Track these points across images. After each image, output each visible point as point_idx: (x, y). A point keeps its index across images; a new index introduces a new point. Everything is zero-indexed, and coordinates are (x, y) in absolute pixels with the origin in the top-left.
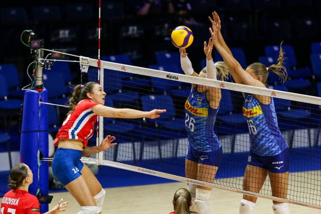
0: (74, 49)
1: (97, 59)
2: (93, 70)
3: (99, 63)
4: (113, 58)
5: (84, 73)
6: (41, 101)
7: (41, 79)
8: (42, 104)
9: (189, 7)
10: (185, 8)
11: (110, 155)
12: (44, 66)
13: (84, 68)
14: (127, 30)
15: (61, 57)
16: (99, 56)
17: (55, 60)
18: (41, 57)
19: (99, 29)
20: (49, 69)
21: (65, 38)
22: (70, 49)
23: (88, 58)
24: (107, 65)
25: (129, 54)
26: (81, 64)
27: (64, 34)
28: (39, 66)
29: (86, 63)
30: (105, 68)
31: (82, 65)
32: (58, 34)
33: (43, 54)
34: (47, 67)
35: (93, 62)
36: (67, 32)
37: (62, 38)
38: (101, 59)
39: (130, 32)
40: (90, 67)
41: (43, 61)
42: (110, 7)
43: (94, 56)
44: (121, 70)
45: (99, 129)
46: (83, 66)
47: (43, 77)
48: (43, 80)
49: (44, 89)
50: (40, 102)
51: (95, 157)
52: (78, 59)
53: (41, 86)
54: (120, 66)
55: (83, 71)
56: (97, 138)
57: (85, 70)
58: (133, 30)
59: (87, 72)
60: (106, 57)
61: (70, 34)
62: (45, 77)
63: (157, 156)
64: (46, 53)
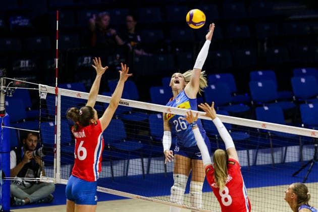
0: (34, 78)
1: (55, 86)
2: (52, 97)
3: (56, 91)
4: (69, 86)
5: (43, 100)
6: (3, 125)
7: (3, 105)
8: (4, 128)
9: (139, 39)
10: (135, 40)
11: (66, 175)
12: (6, 93)
13: (43, 95)
14: (83, 60)
15: (22, 85)
16: (57, 84)
17: (16, 88)
18: (3, 85)
19: (57, 60)
20: (11, 96)
21: (26, 67)
22: (30, 78)
23: (46, 86)
24: (63, 92)
25: (84, 82)
26: (40, 91)
27: (24, 63)
28: (2, 93)
29: (44, 90)
30: (62, 95)
31: (41, 92)
32: (19, 64)
33: (5, 83)
34: (9, 94)
35: (51, 90)
36: (27, 62)
37: (23, 68)
38: (58, 86)
39: (85, 62)
40: (48, 94)
41: (5, 89)
42: (67, 39)
43: (51, 84)
44: (76, 97)
45: (56, 151)
46: (42, 93)
47: (5, 104)
48: (5, 106)
49: (6, 115)
50: (2, 126)
51: (52, 177)
52: (37, 87)
53: (4, 111)
54: (75, 93)
55: (42, 97)
56: (55, 159)
57: (43, 96)
58: (88, 60)
59: (45, 98)
60: (62, 85)
61: (29, 63)
62: (7, 103)
63: (110, 175)
64: (8, 81)
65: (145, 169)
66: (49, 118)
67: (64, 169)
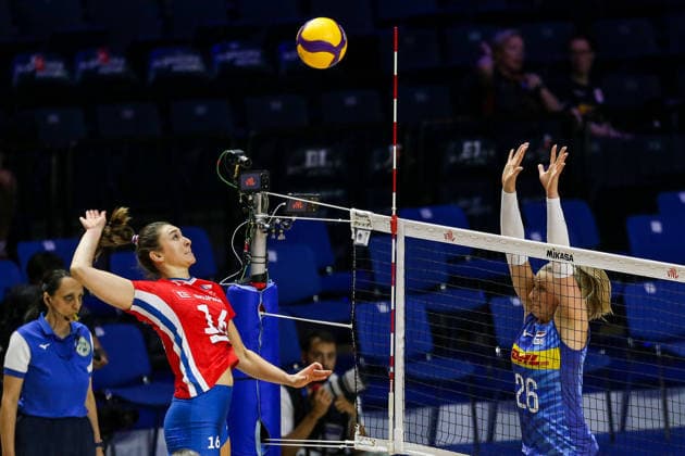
0: (339, 193)
1: (390, 214)
2: (381, 240)
3: (394, 225)
4: (427, 213)
5: (360, 247)
6: (263, 310)
7: (263, 260)
8: (265, 318)
9: (599, 96)
10: (590, 99)
11: (419, 433)
12: (269, 231)
13: (360, 235)
14: (460, 150)
15: (308, 210)
16: (394, 208)
17: (294, 218)
18: (263, 211)
19: (395, 148)
20: (281, 237)
21: (319, 168)
22: (330, 193)
23: (369, 213)
24: (410, 228)
25: (463, 203)
26: (352, 225)
27: (316, 158)
28: (258, 232)
29: (364, 223)
30: (407, 235)
31: (356, 229)
32: (304, 159)
33: (267, 205)
34: (277, 234)
35: (381, 223)
36: (323, 154)
37: (312, 169)
38: (399, 214)
39: (465, 154)
40: (375, 234)
41: (267, 220)
42: (421, 97)
43: (381, 207)
44: (443, 240)
45: (394, 374)
46: (359, 232)
47: (267, 255)
48: (268, 264)
49: (271, 284)
50: (260, 313)
51: (384, 437)
52: (347, 215)
53: (264, 275)
54: (441, 231)
55: (358, 241)
56: (391, 394)
57: (362, 239)
58: (473, 149)
59: (366, 244)
60: (409, 210)
61: (328, 158)
62: (273, 256)
64: (274, 202)
65: (617, 419)
66: (377, 292)
67: (413, 418)
